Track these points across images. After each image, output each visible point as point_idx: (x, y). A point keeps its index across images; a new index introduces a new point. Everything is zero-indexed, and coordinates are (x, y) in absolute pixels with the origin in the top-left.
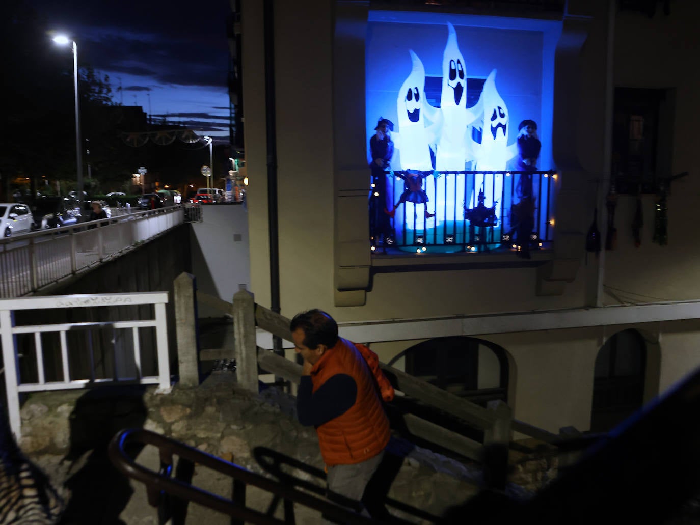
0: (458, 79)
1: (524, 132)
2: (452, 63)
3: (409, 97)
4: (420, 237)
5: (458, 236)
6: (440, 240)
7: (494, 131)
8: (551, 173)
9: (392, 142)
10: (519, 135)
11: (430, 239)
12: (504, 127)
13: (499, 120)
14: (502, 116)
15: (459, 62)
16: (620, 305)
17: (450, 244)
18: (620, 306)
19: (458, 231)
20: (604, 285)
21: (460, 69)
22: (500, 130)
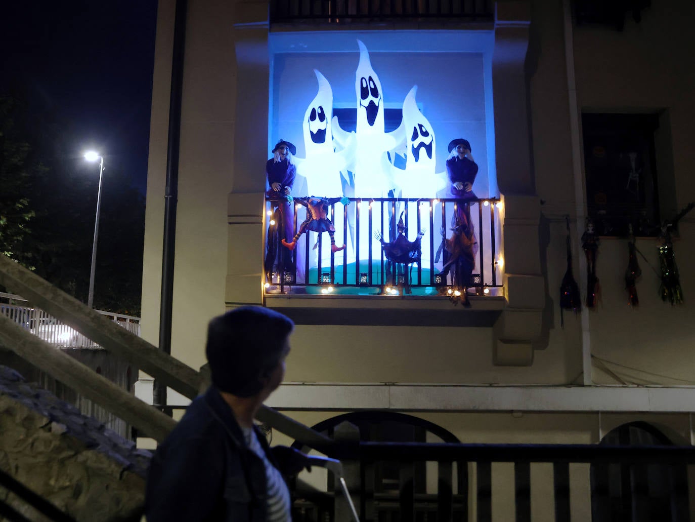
0: (370, 98)
1: (455, 153)
2: (364, 80)
3: (313, 118)
4: (326, 274)
5: (374, 276)
6: (351, 279)
7: (416, 152)
8: (494, 200)
9: (292, 165)
10: (449, 157)
11: (339, 278)
12: (429, 148)
13: (421, 139)
14: (426, 134)
15: (370, 79)
16: (621, 385)
17: (364, 285)
18: (620, 387)
19: (374, 270)
20: (592, 356)
21: (373, 87)
22: (423, 151)
